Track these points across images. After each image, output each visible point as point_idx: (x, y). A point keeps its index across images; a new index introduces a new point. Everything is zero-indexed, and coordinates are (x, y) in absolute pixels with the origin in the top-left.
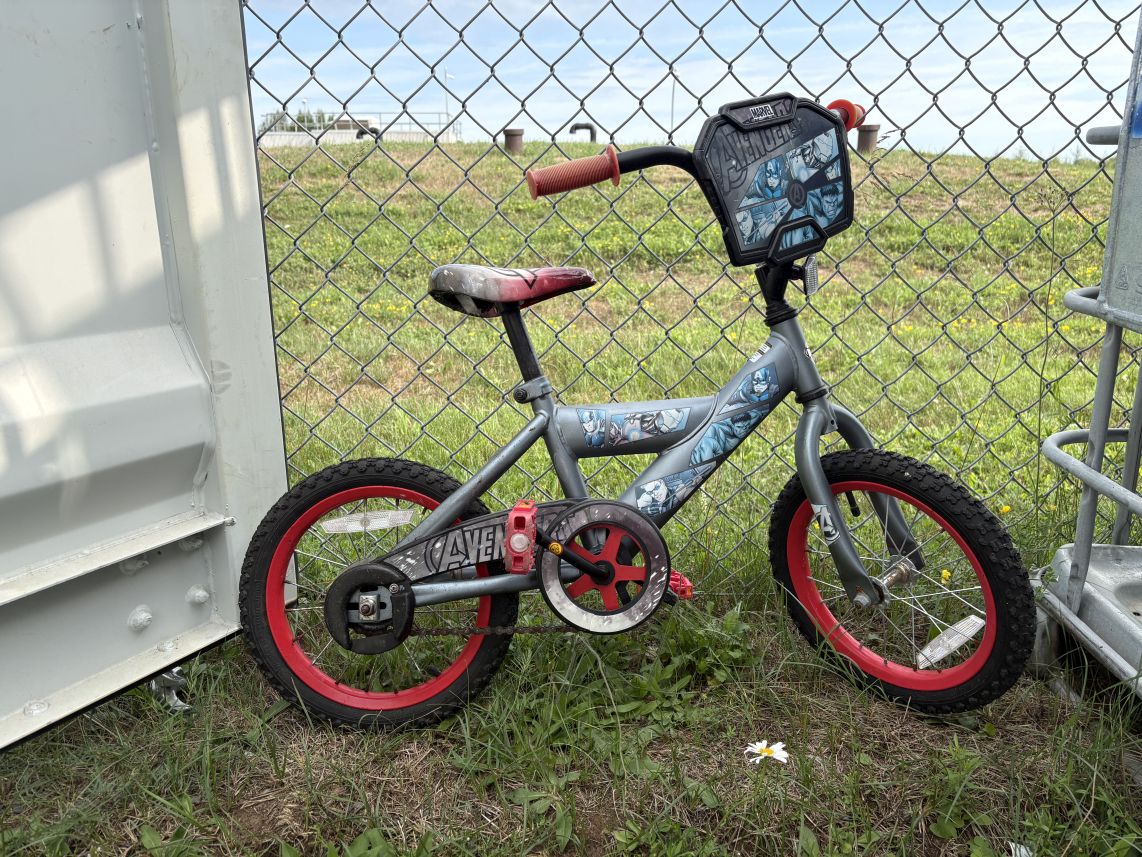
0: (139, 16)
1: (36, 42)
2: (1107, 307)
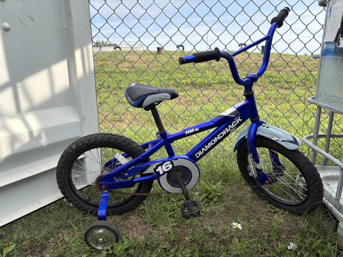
0: (65, 27)
2: (317, 102)
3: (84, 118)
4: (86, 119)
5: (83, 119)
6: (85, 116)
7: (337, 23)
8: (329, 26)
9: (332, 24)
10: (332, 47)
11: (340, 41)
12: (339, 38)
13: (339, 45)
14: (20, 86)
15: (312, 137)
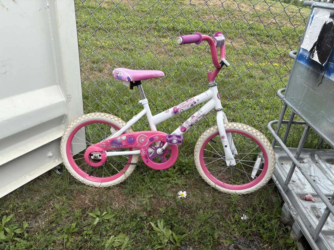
0: (48, 5)
1: (23, 16)
2: (285, 99)
3: (70, 97)
4: (70, 98)
5: (68, 97)
6: (70, 95)
7: (316, 34)
8: (308, 33)
9: (311, 32)
10: (307, 55)
11: (314, 54)
12: (314, 50)
13: (313, 58)
14: (6, 72)
15: (276, 123)
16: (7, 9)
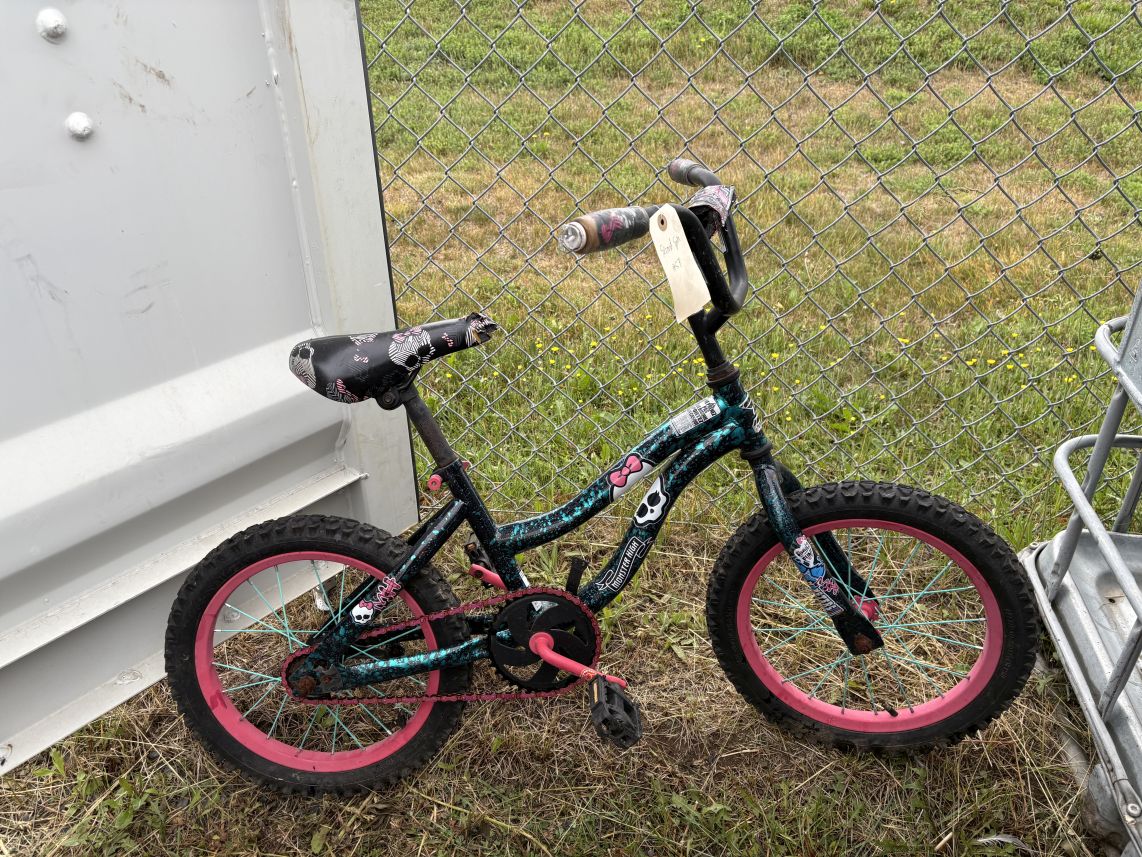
0: (275, 74)
1: (194, 123)
2: (1120, 369)
14: (150, 306)
15: (1091, 444)
16: (142, 106)
